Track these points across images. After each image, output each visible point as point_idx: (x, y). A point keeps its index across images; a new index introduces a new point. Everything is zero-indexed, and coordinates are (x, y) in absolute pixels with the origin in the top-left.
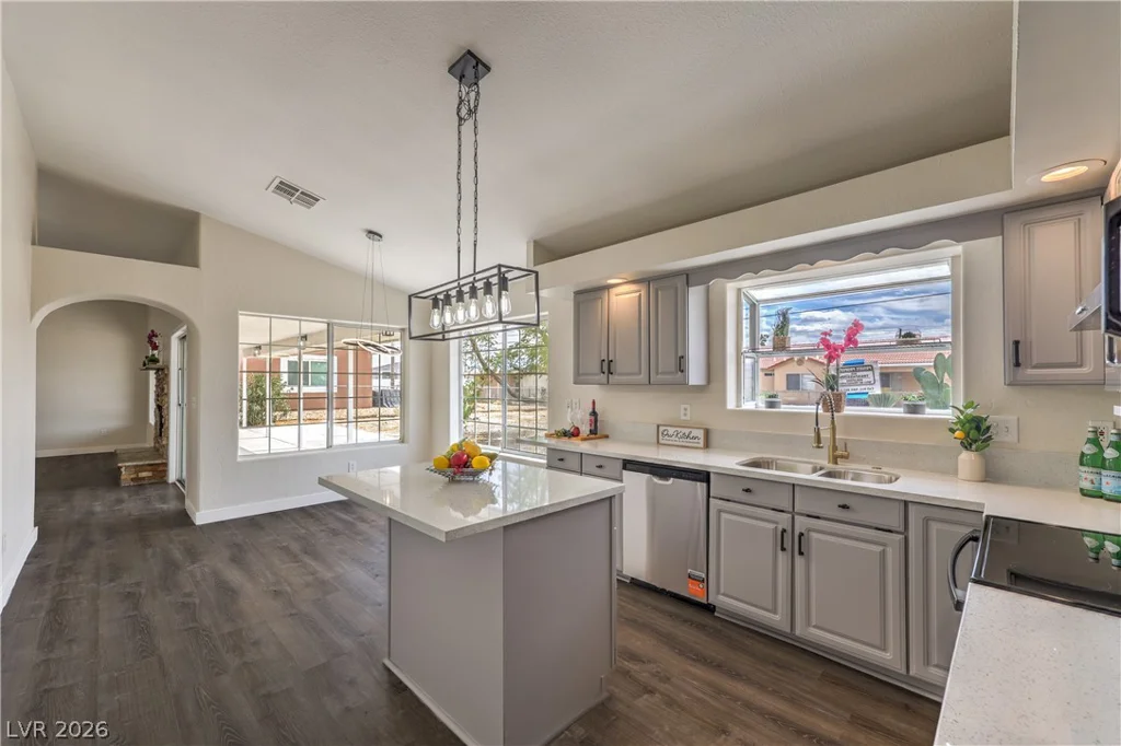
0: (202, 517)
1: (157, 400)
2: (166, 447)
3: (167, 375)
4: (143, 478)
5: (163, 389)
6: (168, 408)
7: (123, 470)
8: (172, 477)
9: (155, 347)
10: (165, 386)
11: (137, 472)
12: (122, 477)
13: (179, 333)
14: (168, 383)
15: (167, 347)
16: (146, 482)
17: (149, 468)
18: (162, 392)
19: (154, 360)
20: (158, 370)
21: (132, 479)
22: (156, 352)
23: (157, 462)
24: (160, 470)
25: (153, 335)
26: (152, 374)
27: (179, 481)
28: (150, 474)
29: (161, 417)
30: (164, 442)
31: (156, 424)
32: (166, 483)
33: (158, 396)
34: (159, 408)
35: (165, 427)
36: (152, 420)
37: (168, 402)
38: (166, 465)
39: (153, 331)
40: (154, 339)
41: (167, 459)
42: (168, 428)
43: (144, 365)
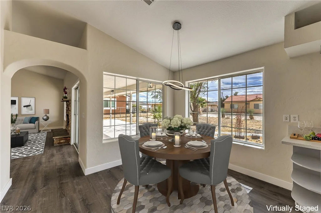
0: (88, 170)
1: (67, 112)
2: (70, 130)
3: (70, 103)
4: (62, 143)
5: (69, 109)
6: (71, 115)
7: (55, 140)
8: (72, 142)
9: (66, 93)
10: (70, 107)
11: (60, 140)
12: (54, 143)
13: (75, 86)
14: (71, 106)
15: (70, 93)
16: (63, 144)
17: (64, 139)
18: (69, 110)
19: (66, 98)
20: (67, 101)
21: (58, 143)
22: (66, 95)
23: (67, 136)
24: (68, 139)
25: (65, 89)
26: (65, 103)
27: (75, 144)
28: (64, 141)
29: (68, 119)
30: (69, 129)
31: (66, 121)
32: (70, 144)
33: (67, 111)
34: (68, 115)
35: (70, 123)
36: (65, 119)
37: (71, 114)
38: (70, 137)
39: (65, 87)
40: (66, 90)
41: (70, 135)
42: (71, 123)
43: (62, 99)
